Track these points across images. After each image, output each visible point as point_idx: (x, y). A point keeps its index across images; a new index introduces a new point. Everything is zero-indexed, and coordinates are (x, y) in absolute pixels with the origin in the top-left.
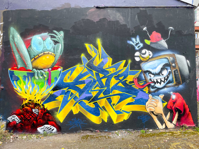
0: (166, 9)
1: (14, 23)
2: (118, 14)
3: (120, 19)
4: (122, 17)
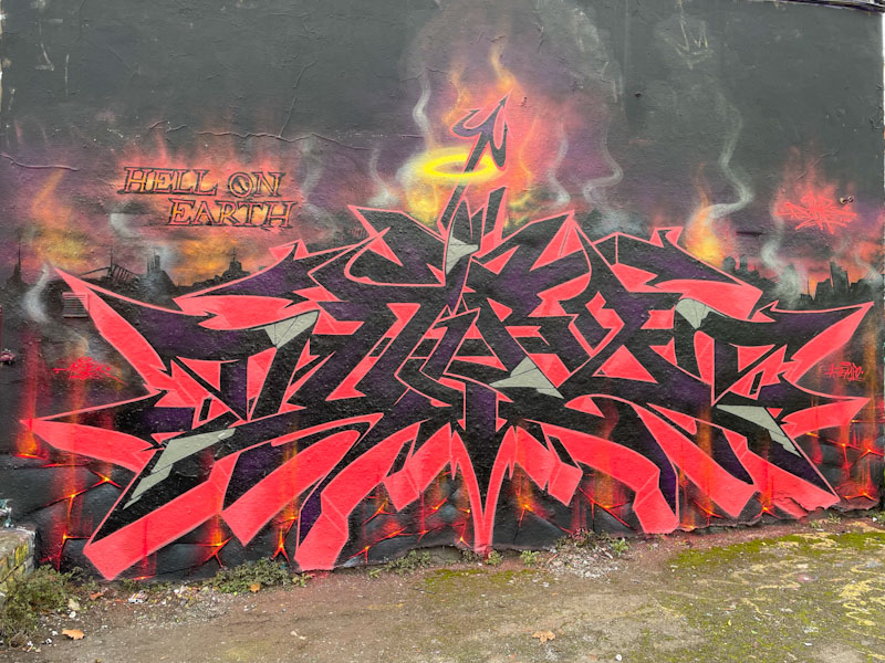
1: (61, 21)
2: (577, 13)
3: (588, 39)
4: (594, 30)
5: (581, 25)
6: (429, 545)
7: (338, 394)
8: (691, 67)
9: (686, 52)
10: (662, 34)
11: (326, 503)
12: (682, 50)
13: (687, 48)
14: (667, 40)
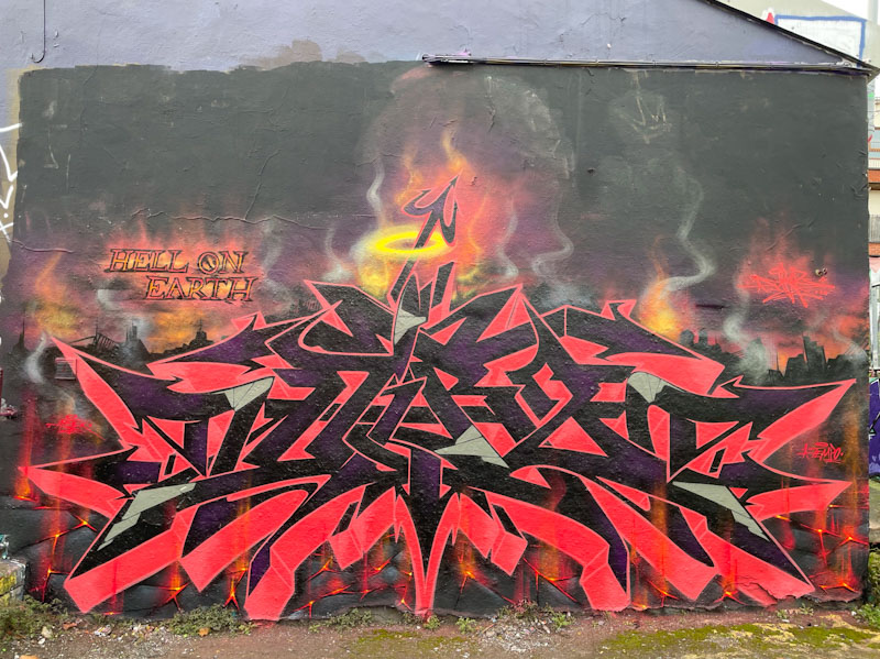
0: (743, 76)
1: (66, 126)
2: (530, 95)
3: (539, 119)
4: (546, 110)
5: (532, 106)
6: (371, 604)
7: (289, 455)
8: (648, 142)
9: (642, 127)
10: (616, 110)
11: (274, 557)
12: (637, 125)
13: (644, 123)
14: (622, 116)
